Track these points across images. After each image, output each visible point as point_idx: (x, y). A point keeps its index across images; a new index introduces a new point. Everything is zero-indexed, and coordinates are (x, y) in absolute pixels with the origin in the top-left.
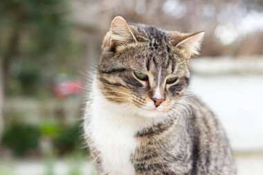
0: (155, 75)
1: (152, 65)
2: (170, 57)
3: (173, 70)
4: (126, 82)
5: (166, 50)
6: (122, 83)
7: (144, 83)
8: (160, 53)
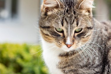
0: (67, 29)
1: (65, 23)
2: (75, 17)
3: (77, 24)
4: (51, 34)
5: (73, 13)
6: (49, 35)
7: (61, 34)
8: (69, 16)
